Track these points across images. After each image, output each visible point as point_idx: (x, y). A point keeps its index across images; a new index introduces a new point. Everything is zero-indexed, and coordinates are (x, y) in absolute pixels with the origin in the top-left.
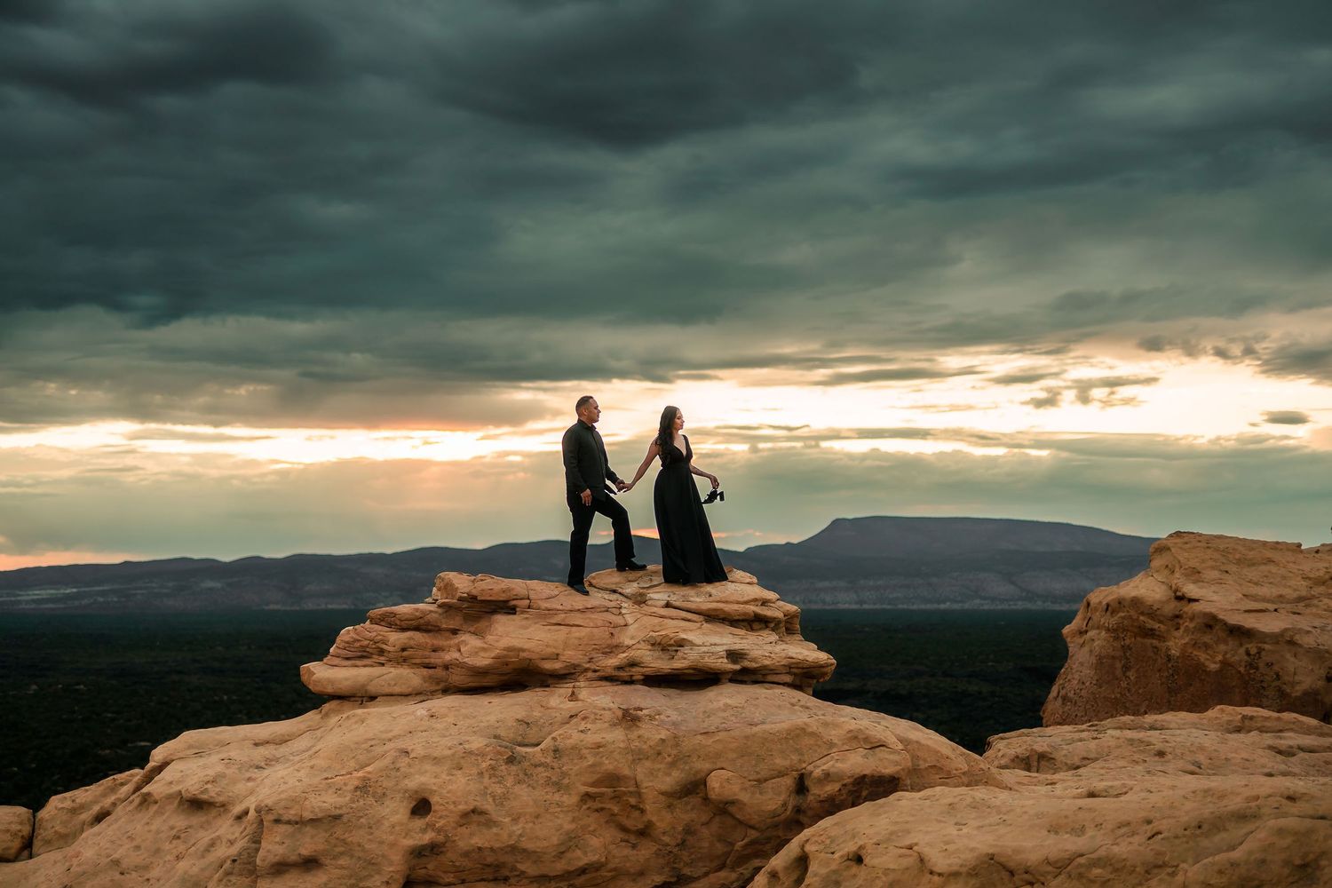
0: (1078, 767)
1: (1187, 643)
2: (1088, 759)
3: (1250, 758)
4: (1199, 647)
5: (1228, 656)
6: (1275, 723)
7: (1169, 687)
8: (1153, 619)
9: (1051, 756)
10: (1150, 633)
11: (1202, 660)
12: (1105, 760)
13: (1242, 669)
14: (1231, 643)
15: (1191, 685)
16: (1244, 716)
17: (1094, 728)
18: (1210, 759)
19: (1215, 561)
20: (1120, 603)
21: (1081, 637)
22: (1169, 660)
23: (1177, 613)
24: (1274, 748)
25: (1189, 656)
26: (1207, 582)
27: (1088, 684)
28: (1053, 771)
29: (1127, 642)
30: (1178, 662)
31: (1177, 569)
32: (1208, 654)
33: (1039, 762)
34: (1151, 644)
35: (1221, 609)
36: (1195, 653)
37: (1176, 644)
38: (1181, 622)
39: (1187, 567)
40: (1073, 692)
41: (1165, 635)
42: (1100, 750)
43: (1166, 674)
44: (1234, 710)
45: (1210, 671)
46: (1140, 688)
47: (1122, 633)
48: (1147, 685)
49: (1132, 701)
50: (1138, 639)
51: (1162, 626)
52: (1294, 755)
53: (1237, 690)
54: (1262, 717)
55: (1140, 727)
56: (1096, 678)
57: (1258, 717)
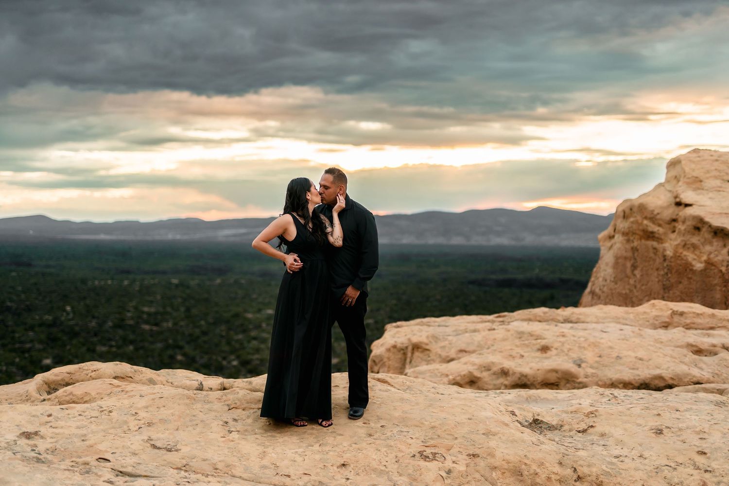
0: (452, 360)
1: (679, 245)
2: (466, 352)
3: (645, 358)
4: (688, 248)
5: (712, 256)
6: (707, 320)
7: (664, 285)
8: (654, 223)
9: (427, 347)
10: (651, 235)
11: (690, 259)
12: (480, 354)
13: (724, 269)
14: (715, 244)
15: (680, 283)
16: (673, 311)
17: (501, 319)
18: (600, 356)
19: (720, 171)
20: (631, 209)
21: (610, 241)
22: (665, 260)
23: (674, 217)
24: (692, 346)
25: (679, 256)
26: (707, 190)
27: (608, 281)
28: (426, 363)
29: (636, 244)
30: (671, 262)
31: (682, 179)
32: (696, 255)
33: (413, 353)
34: (652, 245)
35: (710, 212)
36: (685, 253)
37: (671, 245)
38: (676, 225)
39: (690, 176)
40: (598, 288)
41: (663, 237)
42: (482, 343)
43: (662, 273)
44: (666, 305)
45: (696, 270)
46: (643, 285)
47: (632, 236)
48: (648, 282)
49: (637, 297)
50: (643, 241)
51: (661, 230)
52: (716, 354)
53: (718, 288)
54: (694, 313)
55: (553, 320)
56: (613, 276)
57: (690, 313)
